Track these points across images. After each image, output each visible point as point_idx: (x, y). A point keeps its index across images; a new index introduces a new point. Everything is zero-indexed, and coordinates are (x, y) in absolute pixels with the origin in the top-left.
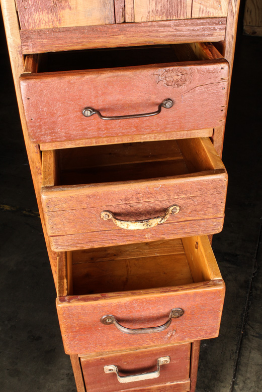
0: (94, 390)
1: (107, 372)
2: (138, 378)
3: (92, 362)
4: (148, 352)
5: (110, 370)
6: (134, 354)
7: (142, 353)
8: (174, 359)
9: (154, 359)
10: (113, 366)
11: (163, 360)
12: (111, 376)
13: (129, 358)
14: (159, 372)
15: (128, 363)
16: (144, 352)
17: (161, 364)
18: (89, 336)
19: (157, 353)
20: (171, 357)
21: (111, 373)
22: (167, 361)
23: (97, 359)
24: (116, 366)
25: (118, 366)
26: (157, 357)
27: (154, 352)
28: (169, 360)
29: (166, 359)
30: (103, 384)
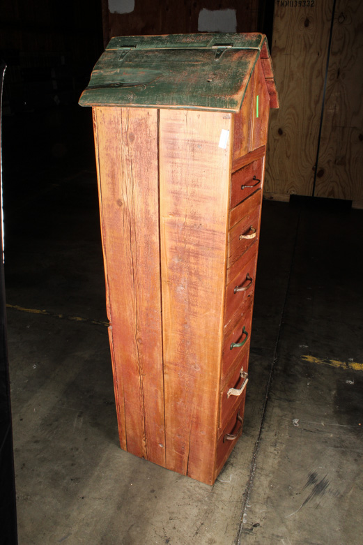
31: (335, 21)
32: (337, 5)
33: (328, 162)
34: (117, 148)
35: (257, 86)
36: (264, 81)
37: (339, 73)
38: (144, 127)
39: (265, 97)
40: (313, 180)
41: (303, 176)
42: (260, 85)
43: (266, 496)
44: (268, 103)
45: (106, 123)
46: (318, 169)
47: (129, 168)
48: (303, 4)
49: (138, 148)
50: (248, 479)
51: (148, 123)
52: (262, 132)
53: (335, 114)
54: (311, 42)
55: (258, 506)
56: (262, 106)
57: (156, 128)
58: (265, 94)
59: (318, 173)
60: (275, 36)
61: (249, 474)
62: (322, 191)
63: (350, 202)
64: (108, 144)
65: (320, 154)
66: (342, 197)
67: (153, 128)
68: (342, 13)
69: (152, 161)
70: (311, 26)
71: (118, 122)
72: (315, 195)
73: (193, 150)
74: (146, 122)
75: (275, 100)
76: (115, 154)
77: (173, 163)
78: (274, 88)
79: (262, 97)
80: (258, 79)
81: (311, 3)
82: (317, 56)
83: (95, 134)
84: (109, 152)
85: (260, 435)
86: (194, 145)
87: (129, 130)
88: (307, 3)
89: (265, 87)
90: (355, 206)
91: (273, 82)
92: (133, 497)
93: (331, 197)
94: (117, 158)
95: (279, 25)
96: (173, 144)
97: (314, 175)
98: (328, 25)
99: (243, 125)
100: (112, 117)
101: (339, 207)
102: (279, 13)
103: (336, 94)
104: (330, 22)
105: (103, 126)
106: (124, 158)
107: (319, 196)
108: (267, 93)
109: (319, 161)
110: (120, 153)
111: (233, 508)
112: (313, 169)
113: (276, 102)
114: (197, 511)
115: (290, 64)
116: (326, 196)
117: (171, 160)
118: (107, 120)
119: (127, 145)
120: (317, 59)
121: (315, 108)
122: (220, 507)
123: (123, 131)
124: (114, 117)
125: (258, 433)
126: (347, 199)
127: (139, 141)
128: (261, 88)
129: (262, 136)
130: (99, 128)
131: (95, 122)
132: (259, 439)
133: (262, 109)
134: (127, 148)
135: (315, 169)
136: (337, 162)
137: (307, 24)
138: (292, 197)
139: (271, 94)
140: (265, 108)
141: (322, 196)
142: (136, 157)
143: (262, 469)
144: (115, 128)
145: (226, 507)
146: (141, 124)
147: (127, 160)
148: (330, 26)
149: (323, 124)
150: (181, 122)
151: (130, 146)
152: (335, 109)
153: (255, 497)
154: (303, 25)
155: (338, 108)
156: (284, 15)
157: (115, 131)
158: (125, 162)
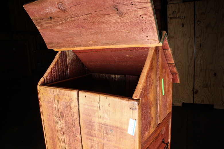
31: (196, 24)
32: (196, 17)
33: (200, 87)
34: (53, 121)
35: (162, 72)
36: (167, 65)
37: (200, 46)
38: (69, 109)
39: (168, 77)
40: (192, 95)
41: (187, 94)
42: (164, 70)
44: (171, 80)
45: (46, 102)
46: (195, 90)
47: (63, 137)
48: (180, 18)
49: (67, 123)
51: (71, 106)
52: (167, 104)
53: (201, 64)
54: (186, 33)
56: (167, 85)
57: (78, 111)
58: (168, 75)
59: (195, 92)
60: (169, 31)
62: (198, 100)
63: (213, 105)
64: (48, 117)
65: (195, 83)
66: (208, 103)
67: (75, 110)
68: (199, 20)
69: (77, 135)
70: (185, 26)
71: (53, 102)
72: (194, 103)
73: (106, 133)
74: (70, 105)
75: (176, 77)
76: (53, 125)
77: (91, 140)
78: (175, 70)
79: (167, 78)
80: (162, 66)
81: (184, 17)
82: (189, 38)
83: (41, 109)
84: (49, 123)
86: (107, 129)
87: (60, 109)
88: (182, 17)
89: (168, 70)
90: (215, 107)
91: (174, 66)
93: (203, 103)
94: (54, 128)
95: (170, 27)
96: (90, 125)
97: (193, 93)
98: (193, 26)
99: (150, 108)
100: (49, 98)
101: (207, 108)
102: (170, 22)
103: (200, 55)
104: (194, 24)
105: (44, 104)
106: (58, 129)
107: (196, 103)
108: (170, 73)
109: (195, 86)
110: (56, 124)
112: (192, 90)
113: (177, 79)
115: (177, 43)
116: (200, 103)
117: (89, 137)
118: (46, 100)
119: (60, 120)
120: (190, 40)
121: (191, 62)
123: (57, 110)
124: (50, 99)
126: (211, 104)
127: (67, 118)
128: (165, 71)
129: (168, 107)
130: (42, 105)
131: (40, 101)
133: (167, 87)
134: (60, 122)
135: (193, 90)
136: (204, 86)
137: (183, 25)
138: (183, 103)
139: (173, 74)
140: (169, 86)
141: (197, 103)
142: (65, 129)
144: (51, 106)
146: (68, 106)
147: (61, 131)
148: (194, 26)
149: (195, 69)
150: (95, 108)
151: (62, 121)
152: (201, 62)
154: (181, 26)
155: (202, 61)
156: (172, 23)
157: (51, 108)
158: (59, 132)
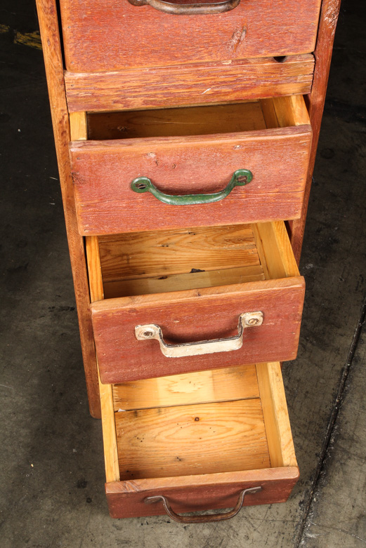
0: (113, 373)
1: (141, 337)
2: (201, 349)
3: (113, 317)
4: (222, 300)
5: (147, 334)
6: (195, 304)
7: (210, 301)
8: (271, 318)
9: (232, 315)
10: (153, 325)
11: (250, 318)
12: (148, 346)
13: (185, 311)
14: (241, 339)
15: (182, 321)
16: (215, 300)
17: (246, 326)
18: (107, 31)
19: (239, 304)
20: (267, 313)
21: (147, 340)
22: (257, 320)
23: (123, 311)
24: (158, 326)
25: (163, 328)
26: (237, 313)
27: (234, 301)
28: (262, 319)
29: (255, 317)
30: (132, 361)
43: (355, 513)
50: (316, 464)
55: (334, 537)
61: (320, 450)
85: (355, 348)
92: (35, 497)
111: (272, 538)
114: (186, 541)
122: (242, 533)
125: (350, 342)
132: (353, 358)
143: (352, 439)
145: (255, 535)
153: (330, 511)
